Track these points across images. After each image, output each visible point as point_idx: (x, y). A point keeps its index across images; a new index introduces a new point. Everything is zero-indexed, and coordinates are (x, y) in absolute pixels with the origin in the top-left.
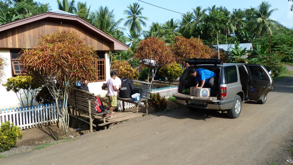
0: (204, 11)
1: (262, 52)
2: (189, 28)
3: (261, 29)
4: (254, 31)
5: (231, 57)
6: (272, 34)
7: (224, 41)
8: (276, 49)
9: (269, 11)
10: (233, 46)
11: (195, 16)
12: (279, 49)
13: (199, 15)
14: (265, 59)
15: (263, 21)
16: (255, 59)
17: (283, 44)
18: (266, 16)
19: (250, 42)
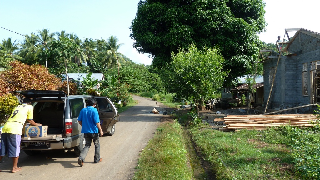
0: (52, 35)
1: (112, 83)
2: (33, 52)
3: (111, 60)
4: (105, 62)
5: (82, 87)
6: (120, 66)
7: (75, 70)
8: (124, 80)
9: (117, 45)
10: (85, 75)
11: (41, 39)
12: (126, 80)
13: (45, 38)
14: (115, 89)
15: (113, 53)
16: (106, 89)
17: (130, 76)
18: (115, 49)
19: (102, 73)
